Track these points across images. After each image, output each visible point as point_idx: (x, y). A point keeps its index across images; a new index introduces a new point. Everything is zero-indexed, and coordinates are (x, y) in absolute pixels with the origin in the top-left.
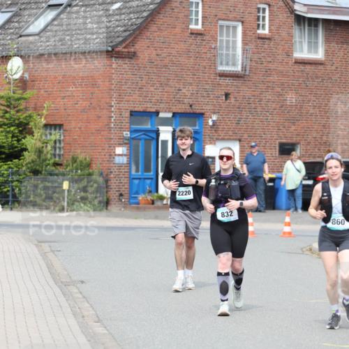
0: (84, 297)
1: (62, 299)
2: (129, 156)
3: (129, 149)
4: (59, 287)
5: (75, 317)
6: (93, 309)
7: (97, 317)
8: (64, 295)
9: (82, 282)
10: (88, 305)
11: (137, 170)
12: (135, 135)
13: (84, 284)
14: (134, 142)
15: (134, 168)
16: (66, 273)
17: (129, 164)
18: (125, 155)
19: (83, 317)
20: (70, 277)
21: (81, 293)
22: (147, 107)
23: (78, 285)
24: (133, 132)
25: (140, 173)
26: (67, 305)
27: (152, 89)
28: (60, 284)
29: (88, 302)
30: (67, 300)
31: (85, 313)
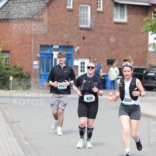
0: (19, 128)
1: (10, 130)
2: (40, 65)
3: (40, 62)
4: (8, 124)
5: (16, 137)
6: (23, 134)
7: (26, 137)
8: (11, 127)
9: (19, 122)
10: (21, 132)
11: (43, 72)
12: (42, 56)
13: (19, 123)
14: (42, 59)
15: (42, 71)
16: (11, 118)
17: (40, 69)
18: (38, 65)
19: (19, 137)
20: (13, 120)
21: (18, 127)
22: (47, 43)
23: (17, 123)
24: (41, 54)
25: (44, 73)
26: (12, 132)
27: (50, 35)
28: (9, 123)
29: (21, 131)
30: (12, 130)
31: (20, 136)
